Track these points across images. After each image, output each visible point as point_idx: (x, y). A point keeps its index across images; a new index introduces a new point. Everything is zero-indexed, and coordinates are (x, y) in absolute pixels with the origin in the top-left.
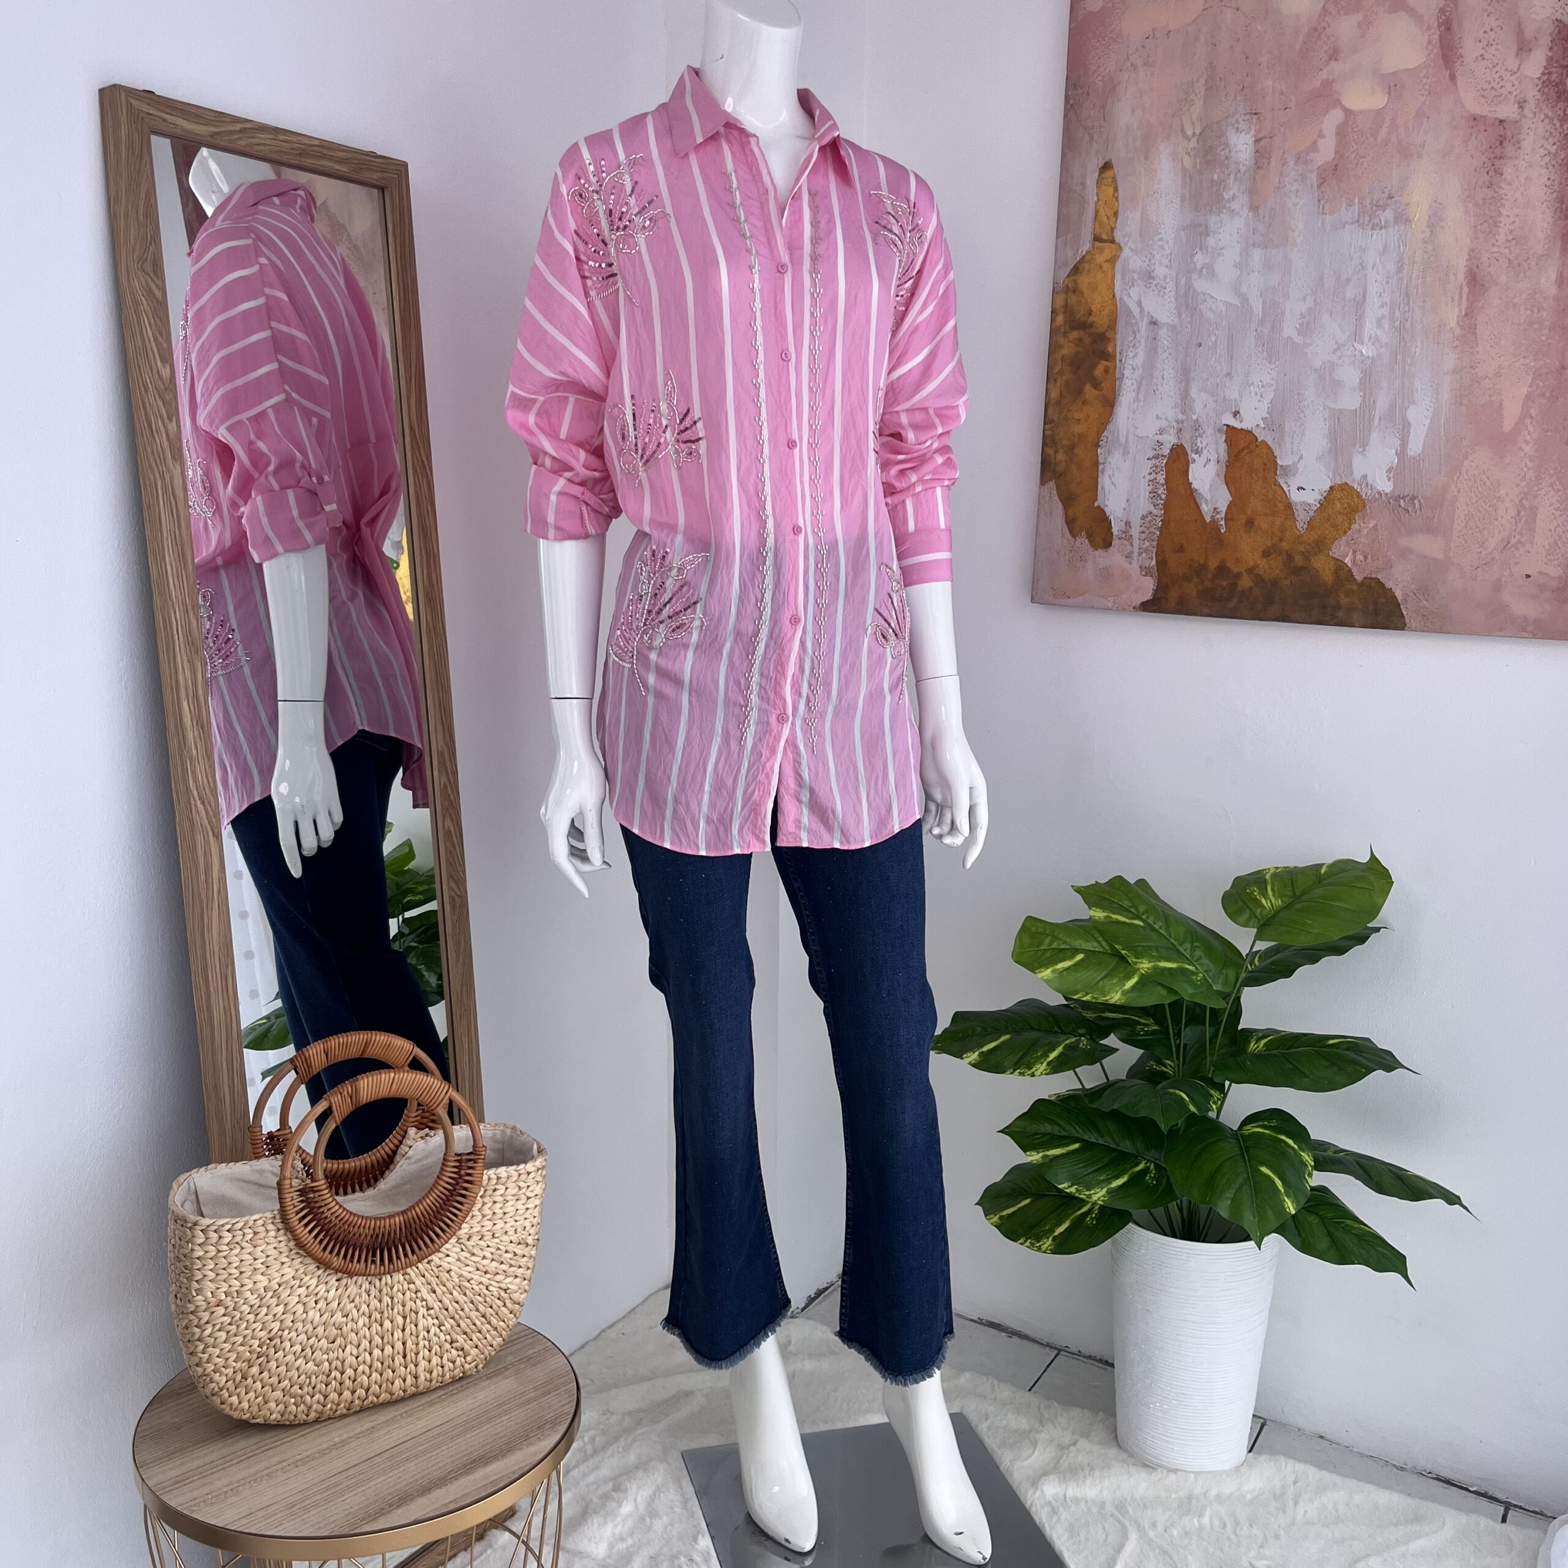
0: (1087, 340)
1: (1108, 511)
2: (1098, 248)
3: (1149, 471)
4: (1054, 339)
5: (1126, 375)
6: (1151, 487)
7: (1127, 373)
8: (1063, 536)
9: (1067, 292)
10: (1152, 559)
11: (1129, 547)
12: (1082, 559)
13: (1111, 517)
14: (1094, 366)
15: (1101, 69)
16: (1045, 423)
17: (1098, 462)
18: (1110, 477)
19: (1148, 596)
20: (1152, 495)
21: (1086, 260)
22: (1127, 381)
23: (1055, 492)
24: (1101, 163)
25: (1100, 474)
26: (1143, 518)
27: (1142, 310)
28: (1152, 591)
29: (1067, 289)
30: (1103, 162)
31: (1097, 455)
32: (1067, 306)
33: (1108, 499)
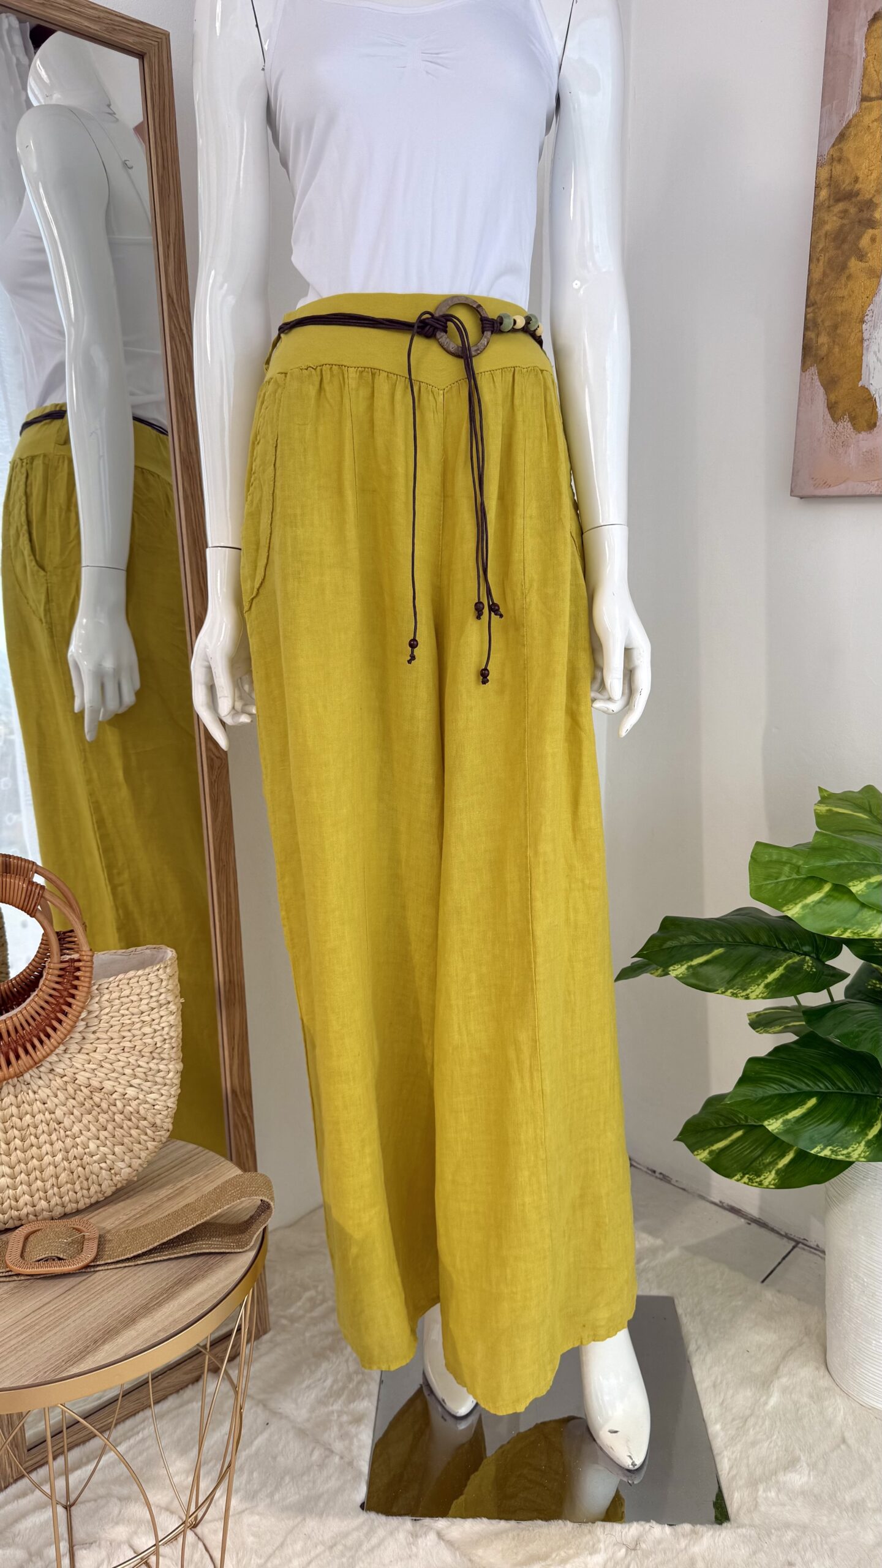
0: (853, 210)
1: (872, 390)
2: (865, 108)
4: (818, 215)
8: (825, 422)
9: (831, 164)
12: (845, 444)
13: (876, 396)
14: (859, 237)
16: (807, 306)
17: (863, 339)
18: (875, 353)
21: (853, 122)
23: (816, 377)
24: (870, 16)
25: (864, 352)
29: (832, 159)
30: (873, 13)
31: (861, 331)
32: (831, 177)
33: (873, 377)
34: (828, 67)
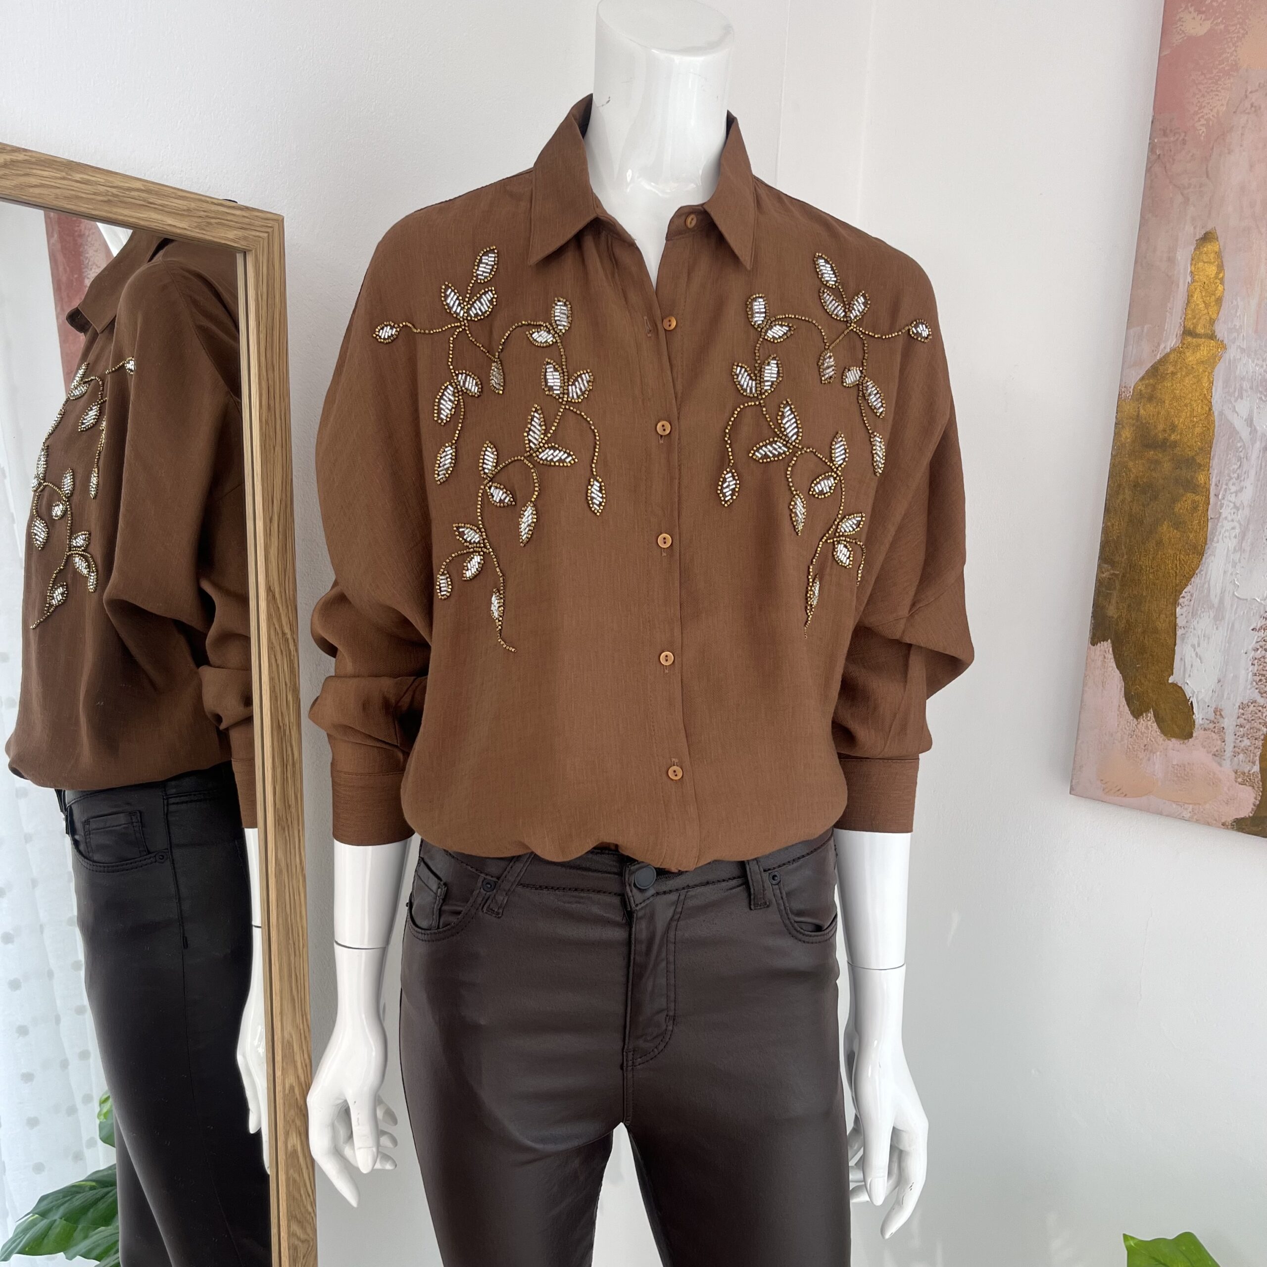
0: (1167, 466)
1: (1188, 691)
2: (1189, 344)
3: (1253, 644)
5: (1223, 516)
6: (1256, 667)
7: (1226, 512)
8: (1120, 715)
9: (1140, 401)
10: (1254, 763)
11: (1219, 742)
12: (1147, 749)
13: (1194, 700)
14: (1174, 500)
15: (1205, 111)
16: (1101, 563)
17: (1175, 625)
18: (1193, 646)
19: (1246, 810)
20: (1258, 678)
21: (1172, 356)
22: (1225, 522)
23: (1110, 656)
24: (1200, 234)
25: (1178, 641)
26: (1243, 706)
27: (1254, 431)
28: (1252, 806)
29: (1139, 396)
30: (1203, 232)
31: (1174, 614)
32: (1138, 416)
33: (1190, 676)
34: (1138, 282)
